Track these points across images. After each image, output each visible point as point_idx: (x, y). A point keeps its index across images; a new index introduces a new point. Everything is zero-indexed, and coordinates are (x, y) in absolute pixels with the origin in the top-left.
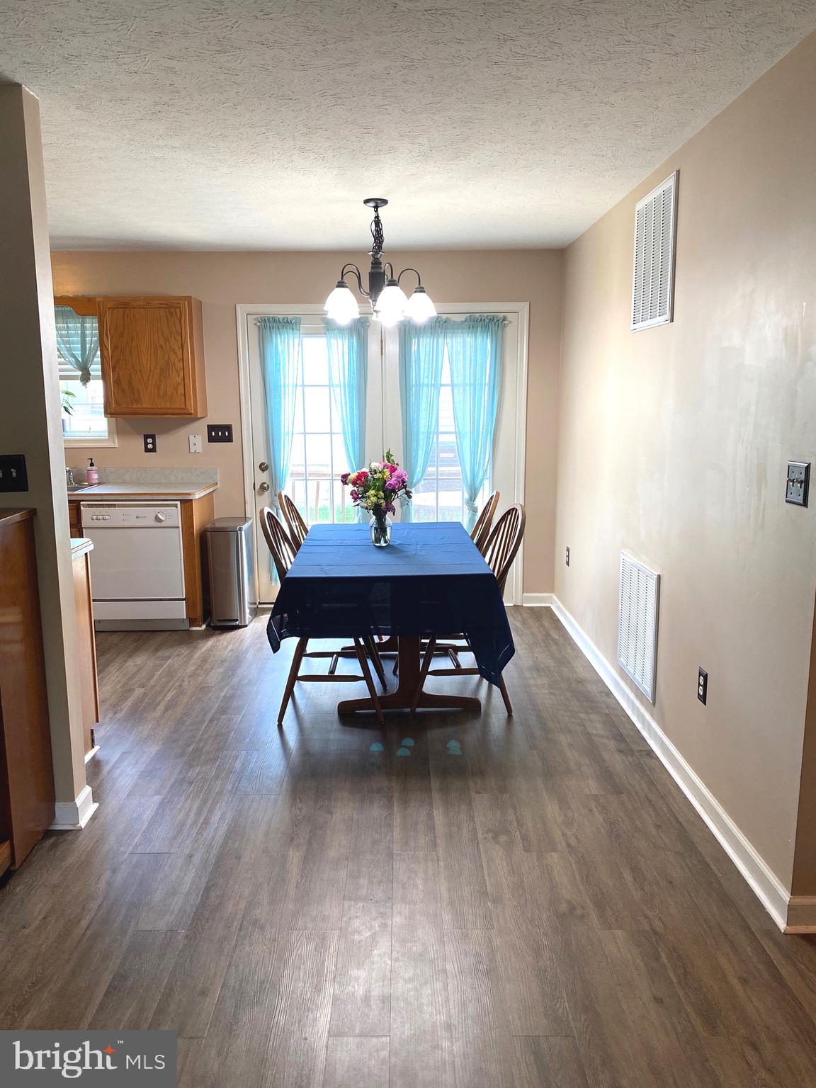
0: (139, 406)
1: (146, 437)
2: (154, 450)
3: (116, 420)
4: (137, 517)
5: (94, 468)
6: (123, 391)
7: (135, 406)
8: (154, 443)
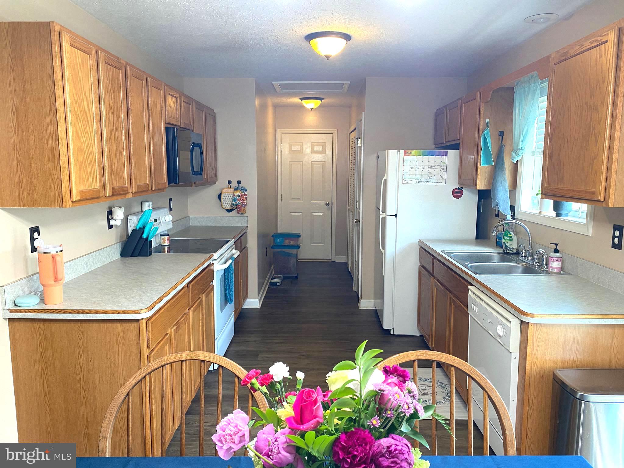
1: (615, 228)
2: (619, 246)
5: (557, 255)
8: (620, 238)
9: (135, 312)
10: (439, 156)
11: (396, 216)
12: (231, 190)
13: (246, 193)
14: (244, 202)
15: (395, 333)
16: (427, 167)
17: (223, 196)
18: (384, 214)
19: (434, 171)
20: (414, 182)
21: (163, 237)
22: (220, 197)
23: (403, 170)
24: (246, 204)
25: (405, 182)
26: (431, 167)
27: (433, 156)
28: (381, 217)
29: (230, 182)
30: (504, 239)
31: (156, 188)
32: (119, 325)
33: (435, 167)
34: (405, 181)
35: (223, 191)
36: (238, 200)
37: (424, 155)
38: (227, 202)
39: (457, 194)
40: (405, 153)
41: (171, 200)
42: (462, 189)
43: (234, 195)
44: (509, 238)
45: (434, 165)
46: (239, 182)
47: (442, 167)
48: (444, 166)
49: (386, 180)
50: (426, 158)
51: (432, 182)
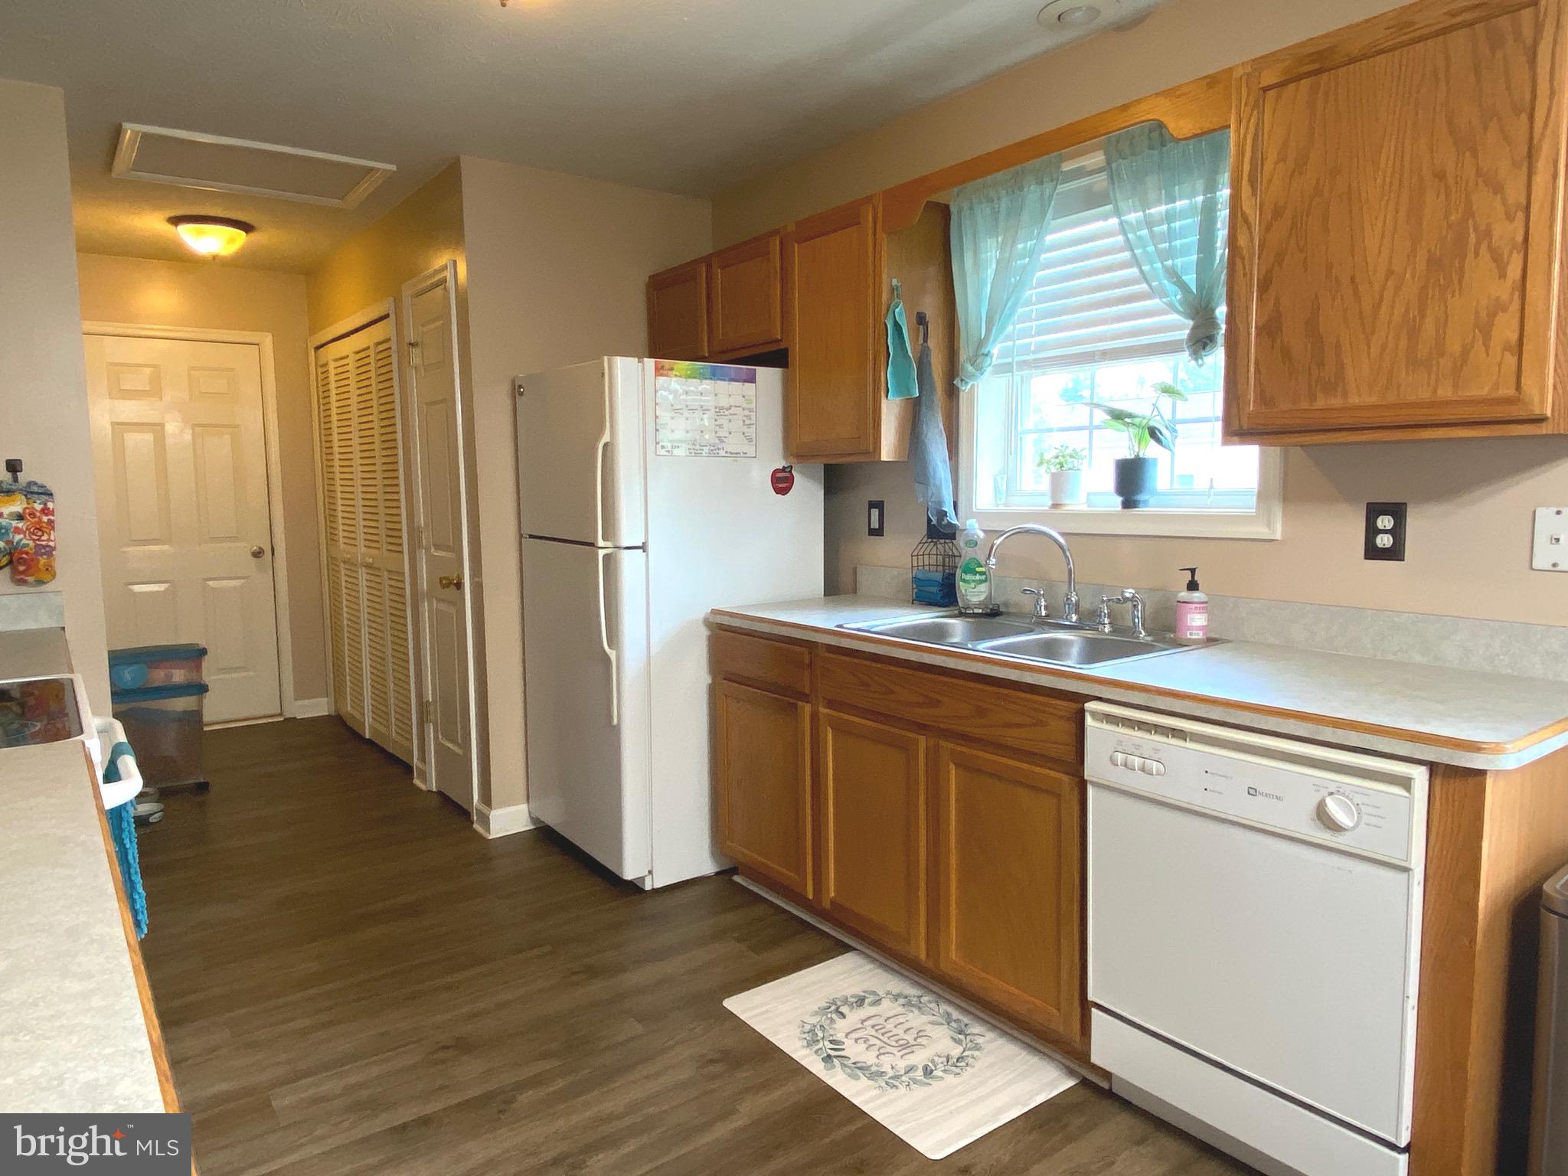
0: (1336, 402)
1: (1374, 511)
2: (1394, 553)
3: (1286, 457)
4: (1252, 792)
5: (1196, 596)
6: (1286, 353)
7: (1320, 403)
8: (1398, 532)
10: (737, 381)
11: (644, 547)
13: (50, 505)
14: (43, 537)
15: (658, 885)
16: (713, 410)
18: (609, 544)
19: (730, 421)
20: (683, 450)
23: (657, 417)
24: (51, 544)
25: (663, 452)
26: (720, 410)
27: (725, 380)
28: (601, 553)
30: (964, 581)
33: (731, 411)
34: (663, 447)
36: (19, 528)
39: (782, 483)
40: (657, 369)
42: (790, 472)
44: (978, 577)
45: (727, 406)
46: (15, 466)
47: (746, 412)
48: (750, 410)
49: (608, 444)
50: (707, 386)
51: (726, 452)
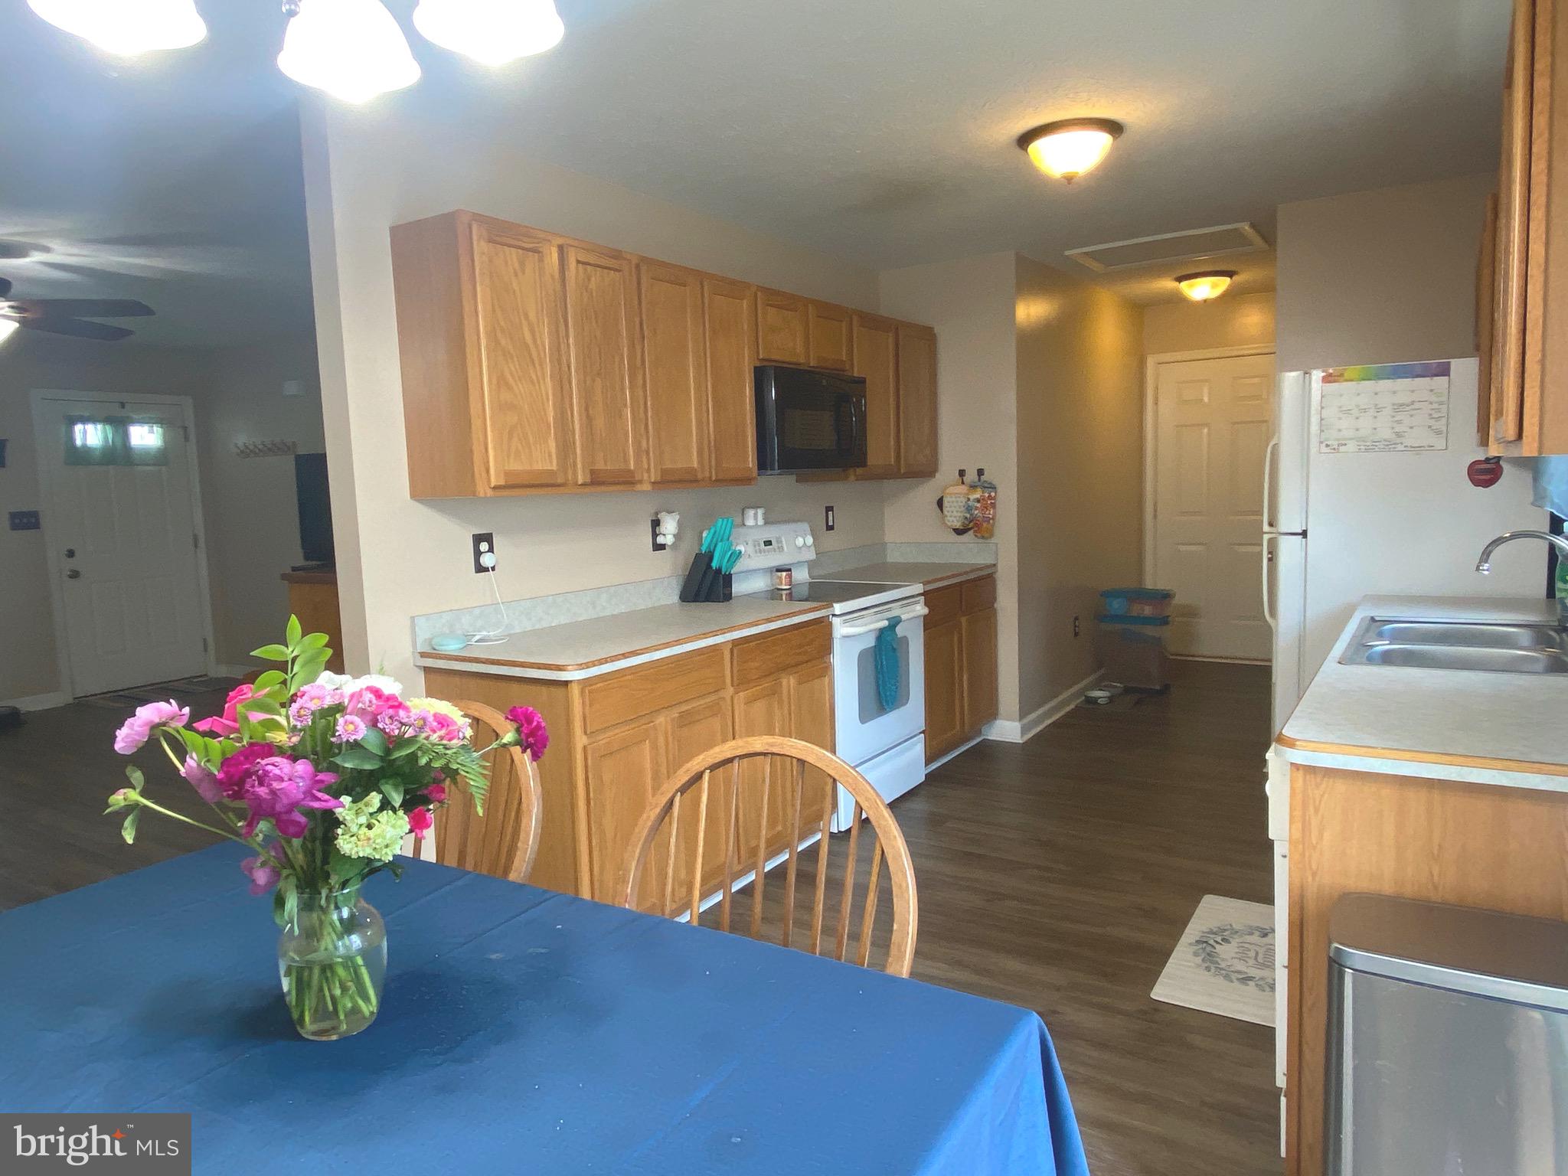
9: (559, 668)
11: (1304, 534)
12: (963, 489)
13: (993, 494)
14: (987, 512)
16: (1390, 408)
17: (945, 500)
18: (1274, 530)
19: (1411, 416)
20: (1351, 447)
21: (779, 574)
22: (940, 503)
23: (1322, 419)
24: (991, 516)
25: (1328, 450)
26: (1399, 407)
28: (1266, 537)
29: (962, 473)
30: (1559, 589)
31: (720, 477)
32: (544, 689)
33: (1413, 407)
34: (1328, 446)
35: (947, 491)
36: (976, 508)
37: (1378, 377)
38: (955, 515)
39: (1484, 474)
40: (1325, 376)
41: (829, 509)
42: (1498, 462)
43: (969, 499)
44: (1567, 586)
45: (1408, 401)
46: (980, 472)
47: (1436, 406)
48: (1441, 403)
49: (1275, 447)
50: (1386, 384)
51: (1405, 447)
